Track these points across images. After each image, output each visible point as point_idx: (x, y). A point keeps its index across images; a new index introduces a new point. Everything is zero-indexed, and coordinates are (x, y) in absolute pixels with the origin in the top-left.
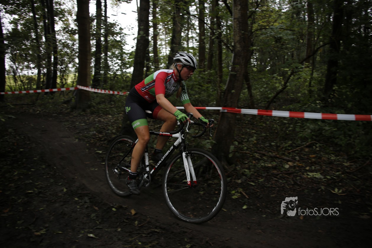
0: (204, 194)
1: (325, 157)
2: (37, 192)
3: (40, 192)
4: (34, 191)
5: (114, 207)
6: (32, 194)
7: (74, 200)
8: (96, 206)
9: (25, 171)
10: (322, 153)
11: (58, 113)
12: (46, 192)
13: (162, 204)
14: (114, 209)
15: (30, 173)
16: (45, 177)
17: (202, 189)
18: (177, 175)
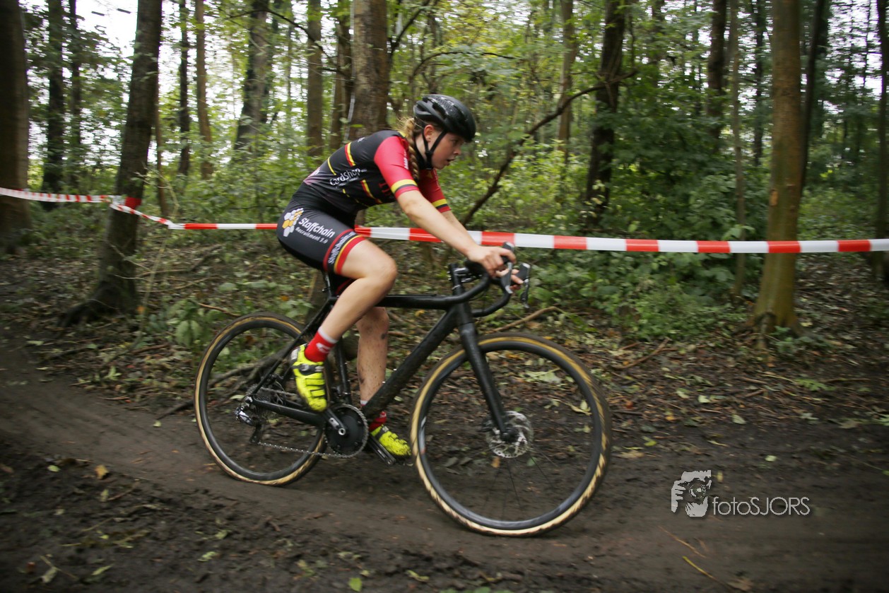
0: (278, 424)
1: (573, 340)
8: (8, 466)
10: (567, 332)
13: (175, 451)
14: (53, 468)
18: (218, 385)
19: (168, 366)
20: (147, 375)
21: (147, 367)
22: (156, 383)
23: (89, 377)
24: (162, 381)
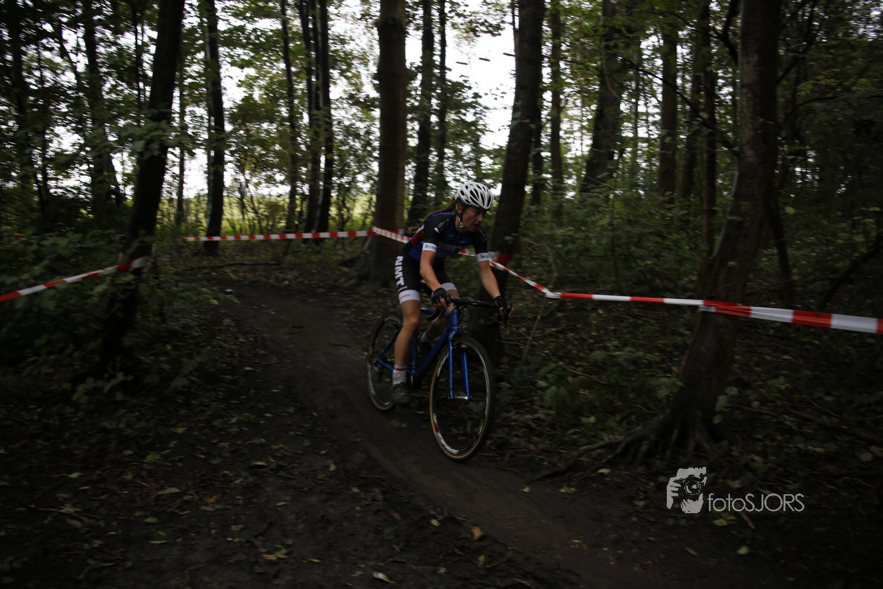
0: (646, 507)
2: (273, 466)
3: (280, 467)
4: (268, 462)
5: (436, 518)
6: (264, 470)
7: (350, 492)
8: (397, 512)
9: (253, 417)
11: (328, 286)
12: (292, 468)
13: (543, 521)
14: (435, 522)
15: (262, 422)
16: (292, 433)
17: (642, 495)
18: (585, 455)
19: (534, 425)
20: (514, 433)
21: (513, 423)
22: (523, 443)
23: (461, 428)
24: (529, 442)
